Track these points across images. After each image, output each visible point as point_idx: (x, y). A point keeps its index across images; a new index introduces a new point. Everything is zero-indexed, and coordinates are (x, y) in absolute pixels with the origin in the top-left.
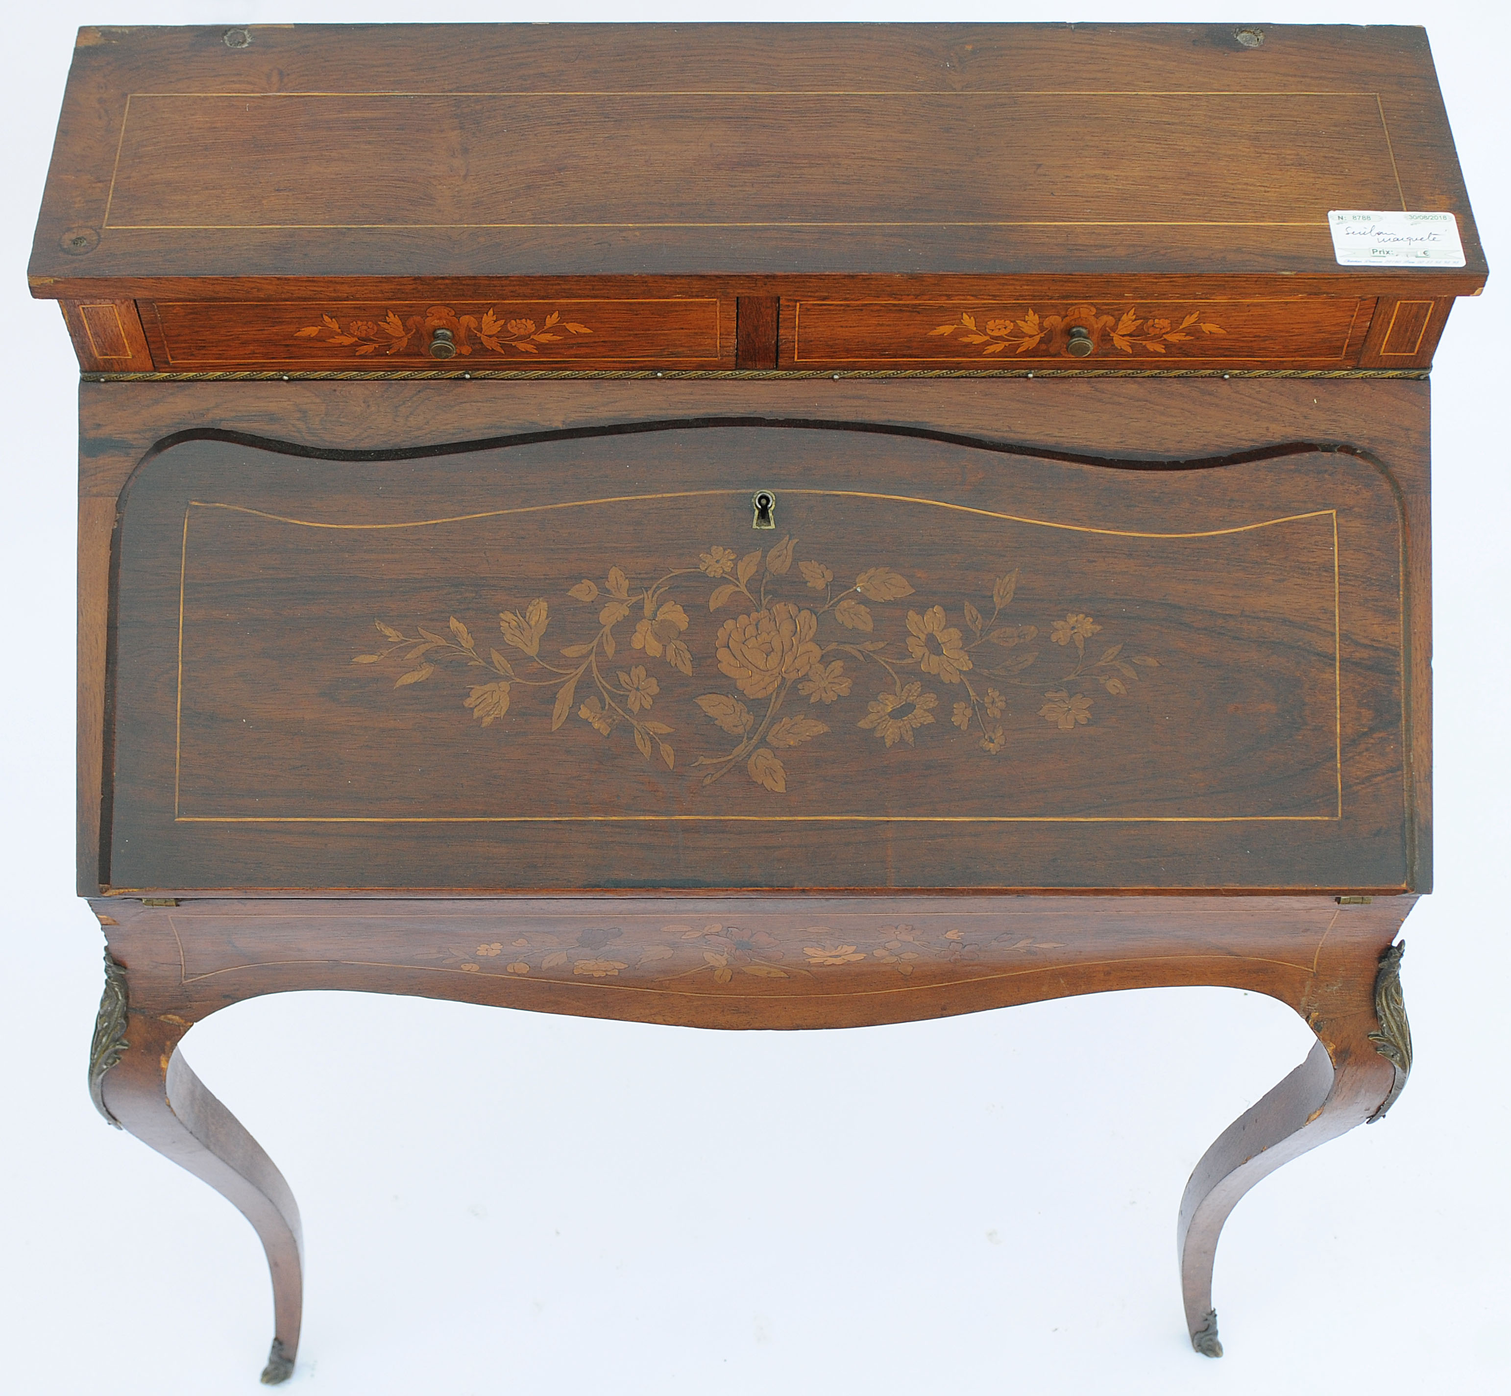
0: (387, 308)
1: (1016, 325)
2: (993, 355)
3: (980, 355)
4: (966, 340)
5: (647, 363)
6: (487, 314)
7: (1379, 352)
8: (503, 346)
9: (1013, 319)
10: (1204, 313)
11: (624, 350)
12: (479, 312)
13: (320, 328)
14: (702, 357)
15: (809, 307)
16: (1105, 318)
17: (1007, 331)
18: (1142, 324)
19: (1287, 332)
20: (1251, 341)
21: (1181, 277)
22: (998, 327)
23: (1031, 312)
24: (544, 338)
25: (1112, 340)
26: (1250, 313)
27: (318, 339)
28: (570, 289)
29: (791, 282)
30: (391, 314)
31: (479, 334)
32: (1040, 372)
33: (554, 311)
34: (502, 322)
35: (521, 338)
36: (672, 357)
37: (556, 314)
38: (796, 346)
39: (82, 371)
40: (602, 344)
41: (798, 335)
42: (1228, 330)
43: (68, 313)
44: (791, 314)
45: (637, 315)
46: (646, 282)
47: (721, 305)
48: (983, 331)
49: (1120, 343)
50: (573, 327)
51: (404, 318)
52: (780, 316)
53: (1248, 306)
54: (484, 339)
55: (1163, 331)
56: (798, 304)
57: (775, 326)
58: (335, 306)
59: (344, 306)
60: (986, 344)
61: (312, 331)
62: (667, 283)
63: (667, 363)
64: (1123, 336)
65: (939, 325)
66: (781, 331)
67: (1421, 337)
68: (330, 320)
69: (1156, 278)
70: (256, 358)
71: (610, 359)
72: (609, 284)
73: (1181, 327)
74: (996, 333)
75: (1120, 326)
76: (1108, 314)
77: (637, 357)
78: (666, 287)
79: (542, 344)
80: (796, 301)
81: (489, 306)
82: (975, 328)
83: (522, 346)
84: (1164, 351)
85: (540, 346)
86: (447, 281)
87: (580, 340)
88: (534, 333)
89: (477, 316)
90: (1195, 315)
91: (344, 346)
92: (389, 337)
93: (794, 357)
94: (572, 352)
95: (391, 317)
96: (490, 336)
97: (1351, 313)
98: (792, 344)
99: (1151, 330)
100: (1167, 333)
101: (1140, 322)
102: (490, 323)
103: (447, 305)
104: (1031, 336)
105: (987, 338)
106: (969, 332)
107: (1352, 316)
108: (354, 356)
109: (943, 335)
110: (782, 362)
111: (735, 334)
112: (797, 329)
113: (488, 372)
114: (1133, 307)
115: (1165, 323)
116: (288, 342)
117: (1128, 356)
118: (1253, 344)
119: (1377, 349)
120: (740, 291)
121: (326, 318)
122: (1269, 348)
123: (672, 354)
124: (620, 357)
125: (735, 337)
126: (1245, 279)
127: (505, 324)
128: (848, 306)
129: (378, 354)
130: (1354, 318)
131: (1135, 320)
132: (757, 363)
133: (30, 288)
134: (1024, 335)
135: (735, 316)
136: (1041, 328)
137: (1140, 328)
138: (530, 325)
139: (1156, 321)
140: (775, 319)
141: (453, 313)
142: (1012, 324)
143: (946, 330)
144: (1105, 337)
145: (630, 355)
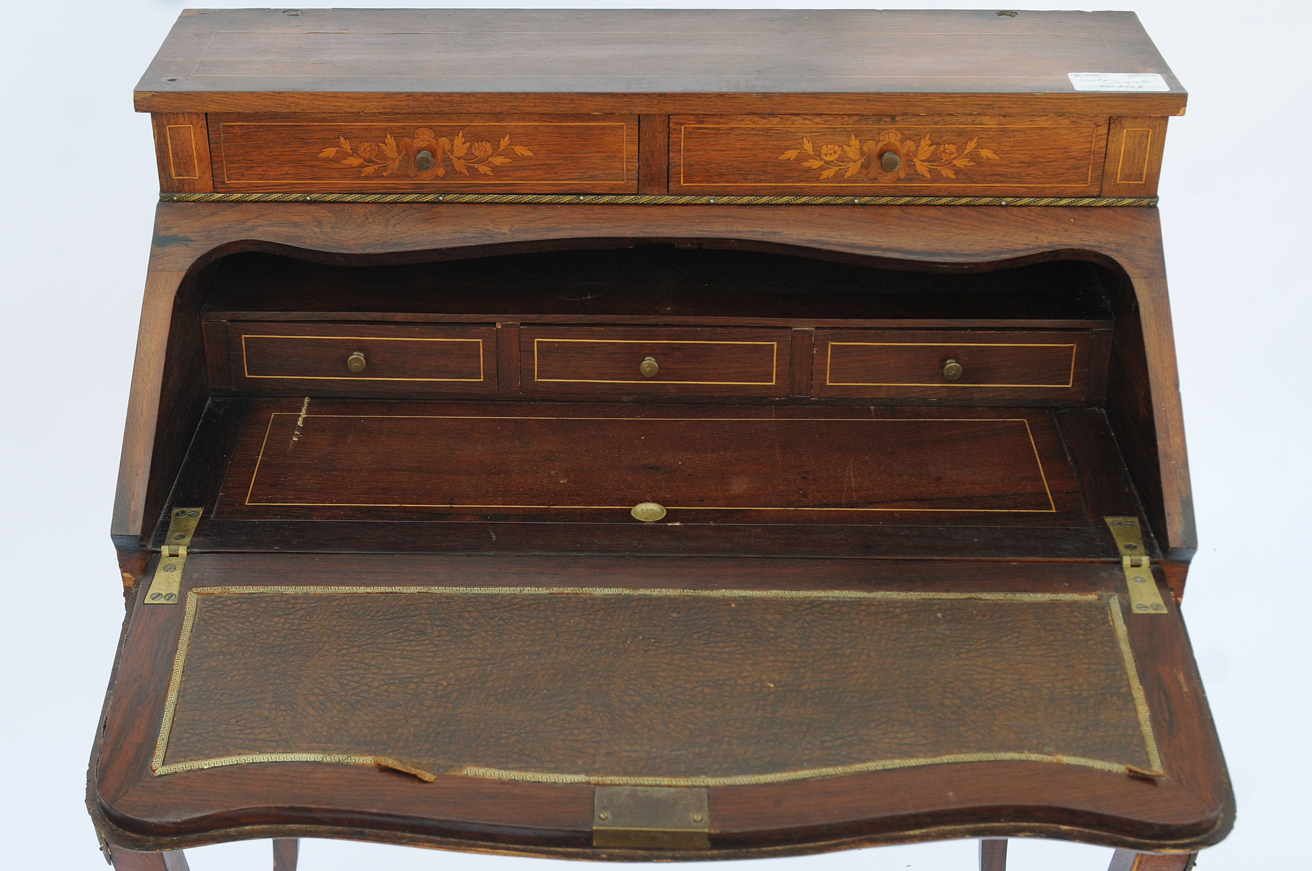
0: (385, 130)
1: (843, 150)
2: (827, 180)
3: (817, 180)
4: (806, 164)
5: (573, 186)
6: (458, 135)
7: (1115, 181)
8: (468, 168)
9: (841, 144)
10: (981, 138)
11: (556, 173)
12: (451, 134)
13: (337, 149)
14: (613, 180)
15: (691, 131)
16: (908, 143)
17: (836, 156)
18: (936, 149)
19: (1045, 158)
20: (1019, 167)
21: (961, 97)
22: (829, 152)
23: (853, 137)
24: (498, 160)
25: (915, 165)
26: (1015, 139)
27: (335, 160)
28: (518, 106)
29: (678, 100)
30: (389, 136)
31: (451, 157)
32: (863, 199)
33: (507, 134)
34: (468, 144)
35: (482, 161)
36: (590, 181)
37: (507, 137)
38: (682, 171)
39: (162, 191)
40: (540, 167)
41: (684, 159)
42: (1000, 156)
43: (158, 133)
44: (677, 138)
45: (565, 138)
46: (573, 100)
47: (627, 128)
48: (818, 156)
49: (921, 168)
50: (520, 150)
51: (397, 138)
52: (670, 139)
53: (1013, 131)
54: (455, 160)
55: (952, 156)
56: (683, 127)
57: (666, 151)
58: (349, 127)
59: (357, 127)
60: (822, 169)
61: (330, 152)
62: (588, 101)
63: (587, 186)
64: (923, 161)
65: (787, 149)
66: (671, 155)
67: (1146, 165)
68: (344, 141)
69: (943, 98)
70: (288, 179)
71: (544, 182)
72: (546, 101)
73: (966, 152)
74: (828, 158)
75: (920, 152)
76: (909, 139)
77: (564, 180)
78: (587, 105)
79: (497, 167)
80: (681, 124)
81: (459, 128)
82: (812, 153)
83: (483, 169)
84: (954, 177)
85: (495, 168)
86: (432, 98)
87: (524, 163)
88: (491, 156)
89: (450, 137)
90: (975, 141)
91: (353, 168)
92: (385, 158)
93: (680, 182)
94: (518, 174)
95: (390, 140)
96: (459, 158)
97: (1089, 139)
98: (679, 168)
99: (943, 155)
100: (955, 158)
101: (934, 147)
102: (460, 145)
103: (430, 127)
104: (855, 161)
105: (822, 163)
106: (807, 157)
107: (1092, 142)
108: (359, 178)
109: (789, 159)
110: (672, 186)
111: (637, 157)
112: (682, 152)
113: (456, 196)
114: (928, 132)
115: (951, 148)
116: (313, 163)
117: (927, 181)
118: (1021, 170)
119: (1114, 177)
120: (641, 109)
121: (342, 138)
122: (1032, 174)
123: (592, 177)
124: (553, 180)
125: (637, 161)
126: (1008, 99)
127: (471, 147)
128: (719, 129)
129: (377, 175)
130: (1093, 143)
131: (931, 145)
132: (654, 188)
133: (134, 100)
134: (850, 160)
135: (637, 140)
136: (862, 153)
137: (934, 153)
138: (488, 146)
139: (946, 146)
140: (666, 144)
141: (433, 135)
142: (840, 149)
143: (791, 154)
144: (910, 165)
145: (560, 178)
